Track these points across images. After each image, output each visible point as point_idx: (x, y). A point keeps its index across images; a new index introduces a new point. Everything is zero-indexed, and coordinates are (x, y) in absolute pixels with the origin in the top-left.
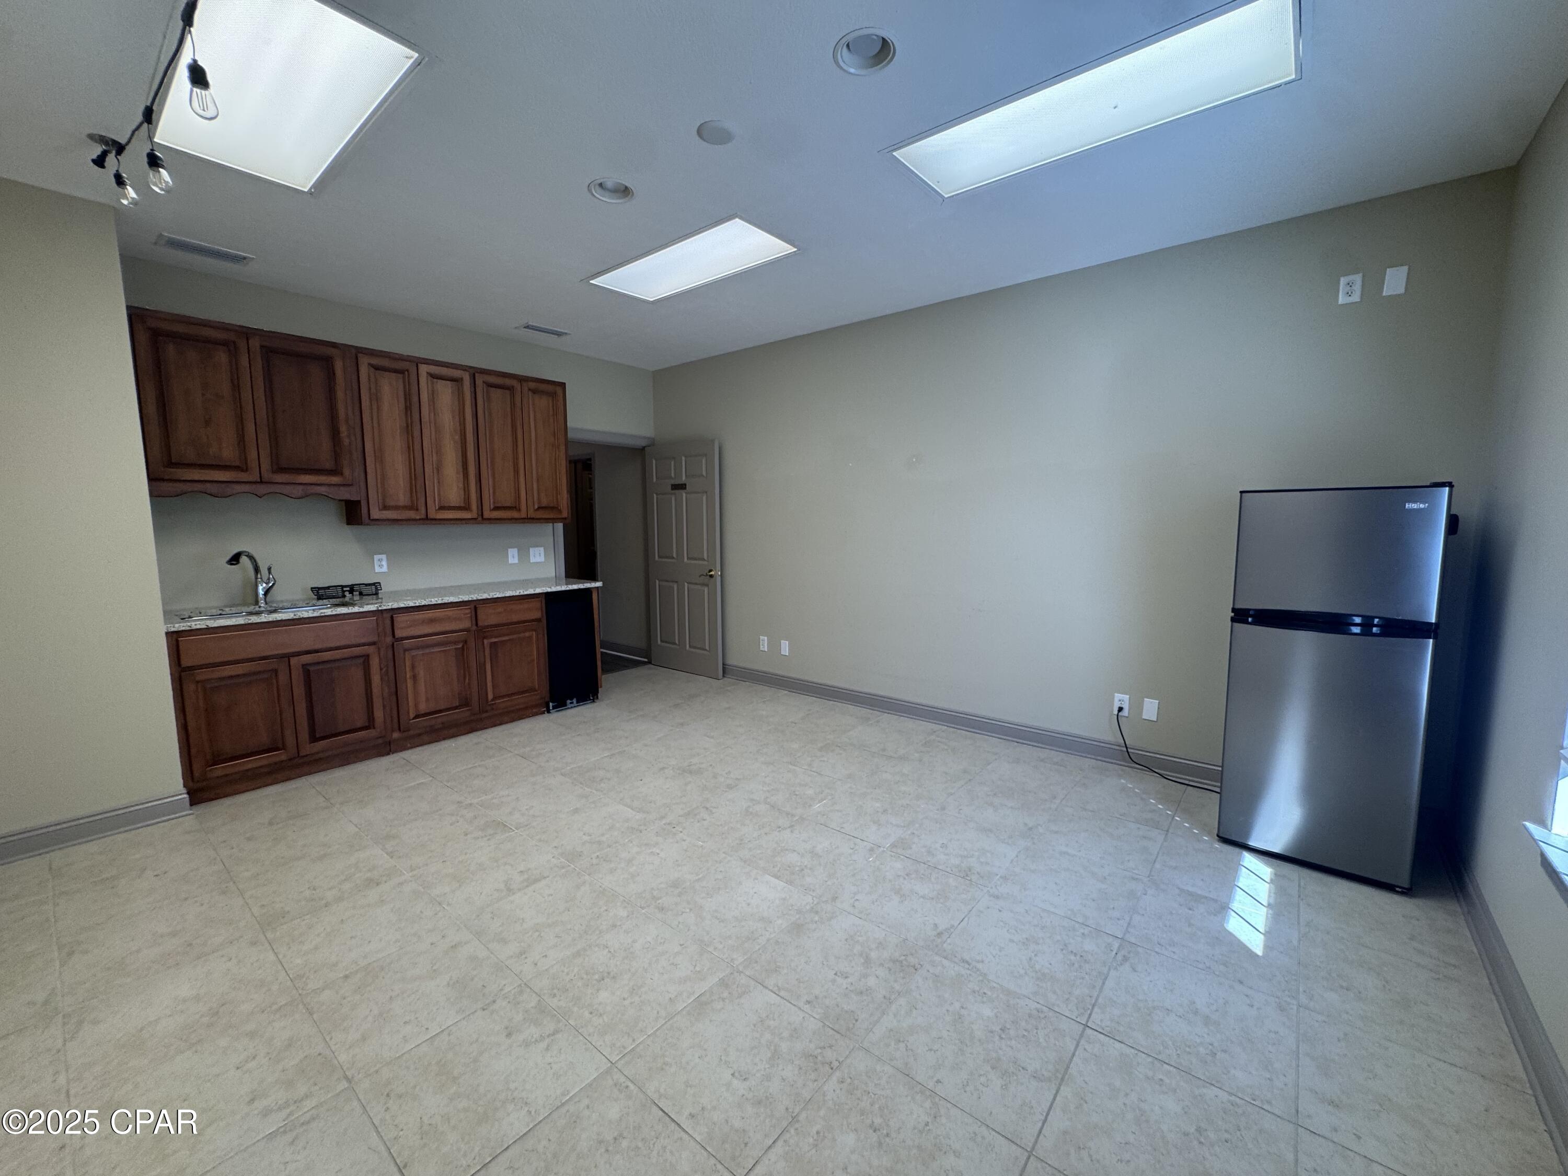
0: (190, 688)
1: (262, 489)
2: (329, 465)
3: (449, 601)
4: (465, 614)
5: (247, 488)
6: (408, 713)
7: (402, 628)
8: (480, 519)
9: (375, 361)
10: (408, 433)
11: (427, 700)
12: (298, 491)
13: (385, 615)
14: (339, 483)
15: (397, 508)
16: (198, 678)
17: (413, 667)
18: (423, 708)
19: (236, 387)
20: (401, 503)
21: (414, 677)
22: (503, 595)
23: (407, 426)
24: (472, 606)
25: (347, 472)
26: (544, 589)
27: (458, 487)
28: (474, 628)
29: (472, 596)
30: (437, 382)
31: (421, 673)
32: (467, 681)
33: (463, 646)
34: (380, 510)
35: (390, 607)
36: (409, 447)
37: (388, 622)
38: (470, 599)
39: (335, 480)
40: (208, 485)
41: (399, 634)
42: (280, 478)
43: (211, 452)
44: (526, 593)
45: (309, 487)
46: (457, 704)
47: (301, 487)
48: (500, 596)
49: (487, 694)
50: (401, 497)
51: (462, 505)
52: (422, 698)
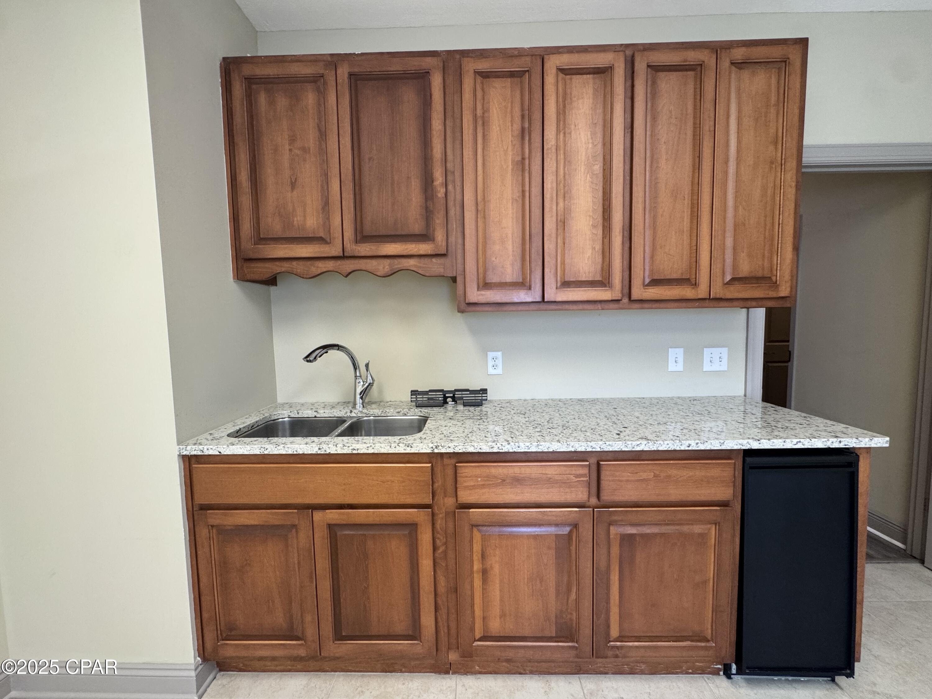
3: (551, 450)
4: (577, 476)
5: (330, 265)
6: (472, 629)
7: (467, 488)
8: (625, 300)
9: (484, 65)
10: (523, 170)
11: (503, 615)
13: (446, 461)
15: (502, 285)
17: (483, 556)
18: (495, 626)
20: (509, 279)
21: (485, 572)
22: (654, 448)
23: (523, 159)
24: (593, 460)
25: (440, 236)
26: (745, 442)
27: (594, 248)
28: (594, 501)
29: (593, 444)
30: (571, 79)
31: (496, 569)
32: (573, 596)
33: (571, 532)
34: (478, 290)
35: (451, 450)
36: (523, 192)
37: (450, 472)
38: (589, 449)
39: (424, 248)
40: (294, 263)
41: (465, 497)
44: (702, 447)
45: (396, 261)
46: (554, 635)
48: (646, 449)
49: (608, 626)
50: (509, 270)
51: (598, 278)
52: (496, 610)
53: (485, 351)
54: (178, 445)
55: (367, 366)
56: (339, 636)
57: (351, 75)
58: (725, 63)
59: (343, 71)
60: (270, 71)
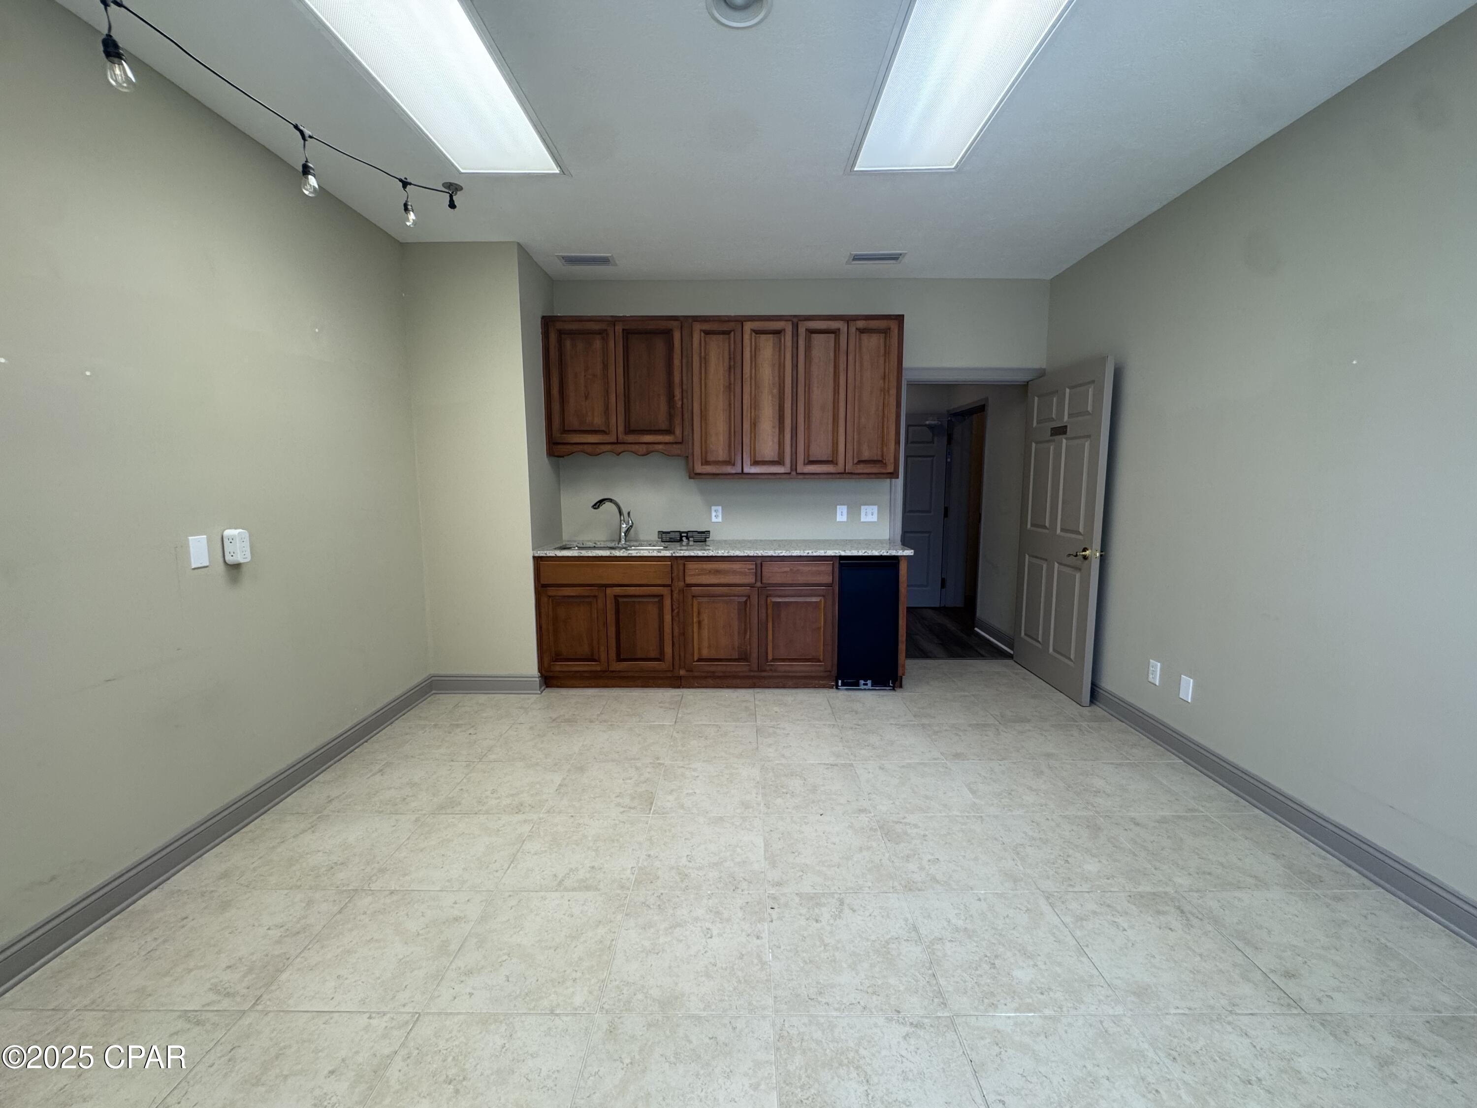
0: (545, 599)
1: (620, 448)
2: (664, 426)
3: (735, 555)
4: (749, 569)
5: (609, 447)
6: (693, 654)
7: (692, 575)
8: (794, 473)
9: (707, 327)
10: (730, 391)
11: (709, 647)
12: (643, 449)
13: (681, 562)
14: (671, 441)
15: (717, 463)
16: (550, 594)
17: (699, 613)
18: (705, 653)
19: (605, 366)
20: (721, 459)
21: (699, 623)
22: (789, 554)
23: (730, 384)
24: (759, 562)
25: (678, 431)
26: (837, 552)
27: (773, 441)
28: (759, 584)
29: (757, 552)
30: (759, 337)
31: (706, 622)
32: (748, 637)
33: (746, 600)
34: (702, 465)
35: (682, 555)
36: (730, 404)
37: (681, 568)
38: (755, 555)
39: (668, 438)
40: (586, 446)
41: (689, 580)
42: (631, 438)
43: (587, 421)
44: (815, 554)
45: (650, 446)
46: (737, 657)
47: (644, 446)
48: (786, 555)
49: (767, 653)
50: (721, 452)
51: (776, 459)
52: (705, 644)
53: (709, 505)
54: (533, 550)
55: (629, 513)
56: (619, 659)
57: (623, 330)
58: (853, 330)
59: (619, 328)
60: (574, 326)
